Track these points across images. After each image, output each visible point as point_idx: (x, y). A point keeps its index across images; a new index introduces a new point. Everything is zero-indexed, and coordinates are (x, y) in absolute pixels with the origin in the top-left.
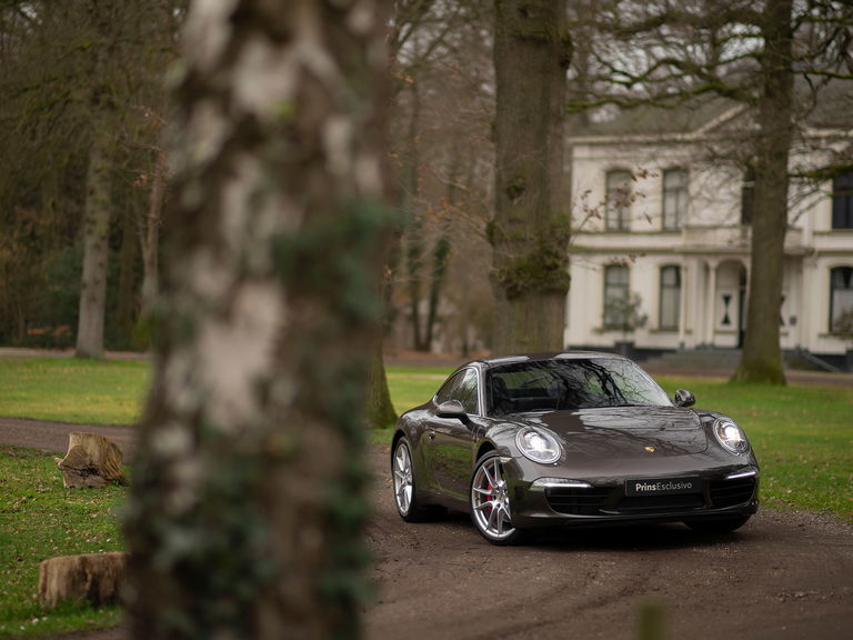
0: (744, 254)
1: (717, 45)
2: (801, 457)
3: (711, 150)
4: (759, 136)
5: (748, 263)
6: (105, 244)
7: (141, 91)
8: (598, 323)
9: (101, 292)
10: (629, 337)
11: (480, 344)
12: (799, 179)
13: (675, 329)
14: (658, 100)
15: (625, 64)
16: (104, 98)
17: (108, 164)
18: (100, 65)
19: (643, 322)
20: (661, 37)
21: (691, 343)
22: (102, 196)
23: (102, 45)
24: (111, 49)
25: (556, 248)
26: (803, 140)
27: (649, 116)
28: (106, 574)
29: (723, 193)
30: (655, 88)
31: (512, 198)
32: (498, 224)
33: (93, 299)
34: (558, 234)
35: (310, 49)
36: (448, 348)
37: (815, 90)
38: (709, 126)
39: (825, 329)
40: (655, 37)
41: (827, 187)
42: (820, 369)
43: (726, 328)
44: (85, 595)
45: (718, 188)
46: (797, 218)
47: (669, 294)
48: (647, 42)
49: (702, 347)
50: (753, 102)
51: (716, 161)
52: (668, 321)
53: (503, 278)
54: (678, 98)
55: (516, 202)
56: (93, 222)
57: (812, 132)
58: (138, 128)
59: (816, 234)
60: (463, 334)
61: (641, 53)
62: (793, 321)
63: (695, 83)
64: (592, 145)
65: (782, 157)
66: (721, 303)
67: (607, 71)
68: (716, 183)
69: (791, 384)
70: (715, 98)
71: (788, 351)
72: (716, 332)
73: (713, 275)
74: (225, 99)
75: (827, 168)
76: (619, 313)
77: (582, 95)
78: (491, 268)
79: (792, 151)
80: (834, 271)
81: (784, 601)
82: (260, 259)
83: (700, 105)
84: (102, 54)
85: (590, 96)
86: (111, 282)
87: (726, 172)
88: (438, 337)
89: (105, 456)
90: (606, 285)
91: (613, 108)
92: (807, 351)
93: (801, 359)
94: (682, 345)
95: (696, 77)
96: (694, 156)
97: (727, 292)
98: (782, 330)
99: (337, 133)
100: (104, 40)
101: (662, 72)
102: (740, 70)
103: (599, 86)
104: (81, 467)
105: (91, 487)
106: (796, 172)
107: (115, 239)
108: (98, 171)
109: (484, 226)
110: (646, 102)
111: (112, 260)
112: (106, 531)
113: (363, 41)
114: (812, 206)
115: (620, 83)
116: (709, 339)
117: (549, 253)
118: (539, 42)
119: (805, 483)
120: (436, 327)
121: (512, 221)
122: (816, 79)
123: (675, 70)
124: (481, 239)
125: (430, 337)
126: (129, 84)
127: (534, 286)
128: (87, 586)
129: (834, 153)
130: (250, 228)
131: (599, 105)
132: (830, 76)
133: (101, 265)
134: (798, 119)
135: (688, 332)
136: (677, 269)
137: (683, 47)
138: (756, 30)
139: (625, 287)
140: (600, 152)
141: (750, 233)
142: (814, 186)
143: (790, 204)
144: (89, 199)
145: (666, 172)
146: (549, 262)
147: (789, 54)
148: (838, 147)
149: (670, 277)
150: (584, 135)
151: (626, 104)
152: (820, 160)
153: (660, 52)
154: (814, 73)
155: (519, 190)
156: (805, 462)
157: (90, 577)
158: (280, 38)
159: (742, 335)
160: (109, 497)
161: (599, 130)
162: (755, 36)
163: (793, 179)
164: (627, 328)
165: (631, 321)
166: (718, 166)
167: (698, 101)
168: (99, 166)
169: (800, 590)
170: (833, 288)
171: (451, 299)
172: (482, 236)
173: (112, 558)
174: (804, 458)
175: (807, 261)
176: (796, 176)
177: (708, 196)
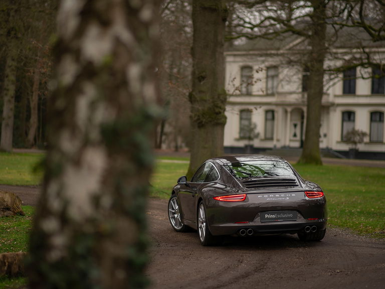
0: (304, 105)
1: (291, 11)
2: (332, 200)
3: (289, 58)
4: (311, 52)
5: (305, 109)
6: (13, 100)
7: (30, 30)
8: (237, 136)
9: (11, 122)
10: (251, 143)
11: (183, 145)
12: (329, 72)
13: (272, 139)
14: (265, 36)
15: (250, 19)
16: (13, 33)
17: (15, 63)
18: (11, 18)
19: (257, 136)
20: (266, 7)
21: (279, 145)
22: (12, 78)
23: (12, 9)
24: (16, 11)
25: (220, 104)
26: (331, 54)
27: (261, 43)
28: (15, 262)
29: (295, 78)
30: (264, 30)
31: (200, 81)
32: (194, 93)
33: (7, 125)
34: (221, 98)
35: (120, 29)
36: (169, 147)
37: (336, 31)
38: (288, 47)
39: (339, 139)
40: (263, 7)
41: (341, 76)
42: (337, 157)
43: (295, 139)
44: (5, 273)
45: (292, 76)
46: (328, 89)
47: (269, 123)
48: (260, 9)
49: (284, 147)
50: (308, 37)
51: (292, 63)
52: (269, 135)
53: (196, 118)
54: (274, 35)
55: (202, 83)
56: (8, 90)
57: (334, 50)
58: (28, 47)
59: (336, 96)
60: (175, 140)
61: (257, 14)
62: (325, 135)
63: (281, 28)
64: (235, 55)
65: (321, 62)
66: (293, 127)
67: (242, 22)
68: (292, 74)
69: (324, 164)
70: (292, 35)
71: (323, 149)
72: (291, 140)
73: (289, 115)
74: (77, 54)
75: (342, 67)
76: (247, 132)
77: (230, 33)
78: (190, 113)
79: (326, 59)
80: (344, 113)
81: (331, 275)
82: (95, 135)
83: (285, 38)
84: (12, 13)
85: (234, 33)
86: (16, 117)
87: (296, 68)
88: (164, 142)
89: (14, 202)
90: (241, 119)
91: (244, 39)
92: (331, 149)
93: (329, 153)
94: (275, 146)
95: (282, 25)
96: (281, 61)
97: (295, 122)
98: (321, 139)
99: (134, 71)
100: (13, 7)
101: (267, 23)
102: (302, 22)
103: (238, 29)
104: (2, 207)
105: (7, 216)
106: (328, 69)
107: (18, 98)
108: (10, 67)
109: (187, 94)
110: (260, 36)
111: (16, 107)
112: (14, 238)
113: (147, 25)
114: (334, 84)
115: (248, 28)
116: (287, 143)
117: (217, 107)
118: (213, 10)
119: (335, 214)
120: (164, 137)
121: (200, 92)
122: (337, 27)
123: (272, 22)
124: (186, 100)
125: (161, 142)
126: (24, 27)
127: (211, 121)
128: (6, 268)
129: (345, 60)
130: (90, 119)
131: (239, 37)
132: (343, 25)
133: (11, 109)
134: (329, 45)
135: (278, 140)
136: (273, 112)
137: (276, 11)
138: (309, 4)
139: (249, 120)
140: (238, 59)
141: (306, 96)
142: (336, 75)
143: (325, 83)
144: (6, 79)
145: (268, 68)
146: (217, 110)
147: (325, 15)
148: (347, 58)
149: (270, 116)
150: (231, 51)
151: (250, 37)
152: (339, 63)
153: (266, 14)
154: (337, 24)
155: (203, 78)
156: (333, 202)
157: (7, 264)
158: (105, 23)
159: (302, 142)
160: (16, 221)
161: (237, 49)
162: (309, 7)
163: (327, 72)
164: (250, 139)
165: (252, 135)
166: (293, 66)
167: (284, 37)
168: (10, 64)
169: (338, 269)
170: (343, 120)
171: (170, 124)
172: (186, 98)
173: (17, 255)
174: (333, 201)
175: (332, 108)
176: (328, 71)
177: (288, 79)
